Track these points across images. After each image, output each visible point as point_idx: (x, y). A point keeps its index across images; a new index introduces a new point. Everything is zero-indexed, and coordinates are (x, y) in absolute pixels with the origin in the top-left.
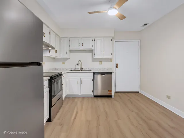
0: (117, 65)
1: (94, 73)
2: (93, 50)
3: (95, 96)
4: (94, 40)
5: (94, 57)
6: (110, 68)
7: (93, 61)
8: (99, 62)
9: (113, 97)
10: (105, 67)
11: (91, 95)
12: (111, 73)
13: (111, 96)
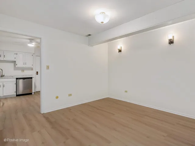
0: (37, 72)
1: (17, 79)
2: (15, 61)
3: (17, 95)
4: (16, 54)
5: (16, 67)
6: (31, 75)
7: (14, 70)
8: (21, 71)
9: (33, 94)
10: (27, 74)
11: (14, 95)
12: (31, 78)
13: (31, 94)
